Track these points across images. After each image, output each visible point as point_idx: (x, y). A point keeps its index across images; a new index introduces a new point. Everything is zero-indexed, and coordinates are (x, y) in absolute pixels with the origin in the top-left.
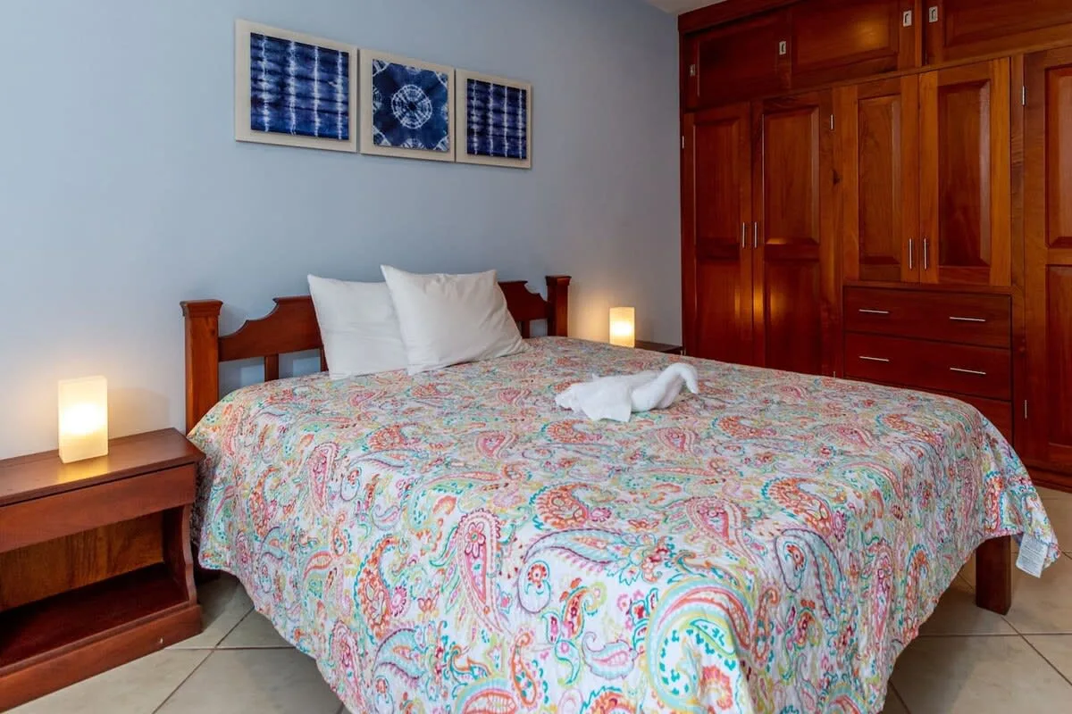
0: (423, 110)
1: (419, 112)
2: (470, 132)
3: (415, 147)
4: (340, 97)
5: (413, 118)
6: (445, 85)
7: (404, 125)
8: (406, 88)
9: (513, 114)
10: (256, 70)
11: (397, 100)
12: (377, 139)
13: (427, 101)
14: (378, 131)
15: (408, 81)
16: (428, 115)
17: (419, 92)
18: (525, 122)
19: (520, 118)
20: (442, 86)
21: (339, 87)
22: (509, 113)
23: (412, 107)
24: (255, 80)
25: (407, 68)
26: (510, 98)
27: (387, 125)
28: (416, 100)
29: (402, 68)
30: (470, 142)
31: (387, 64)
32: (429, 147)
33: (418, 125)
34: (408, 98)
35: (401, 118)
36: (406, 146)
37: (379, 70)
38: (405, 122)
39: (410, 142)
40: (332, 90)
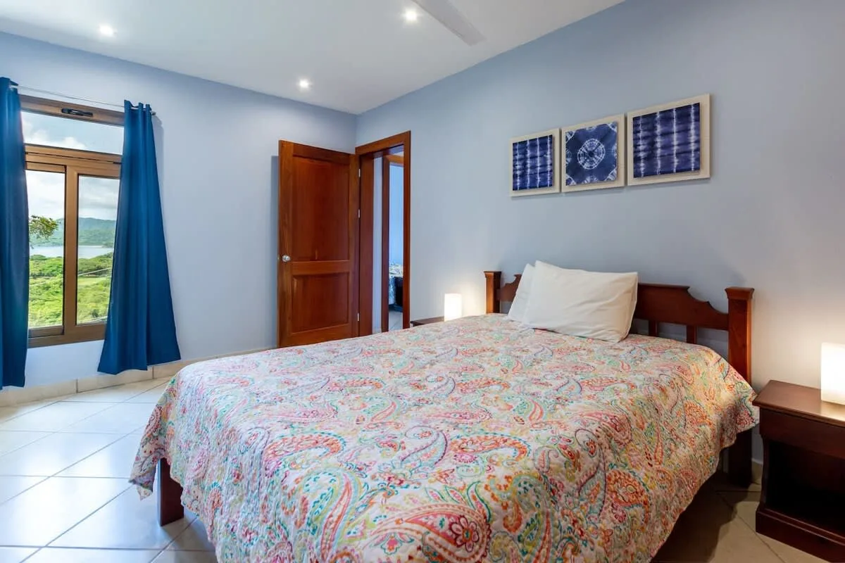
0: (598, 155)
1: (596, 156)
2: (637, 160)
3: (591, 181)
4: (549, 162)
5: (592, 162)
6: (615, 130)
7: (585, 168)
8: (587, 143)
9: (685, 131)
10: (515, 160)
11: (581, 152)
12: (568, 182)
13: (602, 147)
14: (569, 177)
15: (588, 138)
16: (602, 156)
17: (596, 142)
18: (698, 135)
19: (692, 132)
20: (613, 132)
21: (548, 156)
22: (678, 132)
23: (591, 154)
24: (514, 166)
25: (587, 129)
26: (679, 117)
27: (576, 172)
28: (594, 148)
29: (583, 131)
30: (636, 168)
31: (574, 132)
32: (602, 179)
33: (595, 166)
34: (589, 149)
35: (583, 164)
36: (586, 182)
37: (570, 138)
38: (586, 166)
39: (588, 179)
40: (545, 159)
